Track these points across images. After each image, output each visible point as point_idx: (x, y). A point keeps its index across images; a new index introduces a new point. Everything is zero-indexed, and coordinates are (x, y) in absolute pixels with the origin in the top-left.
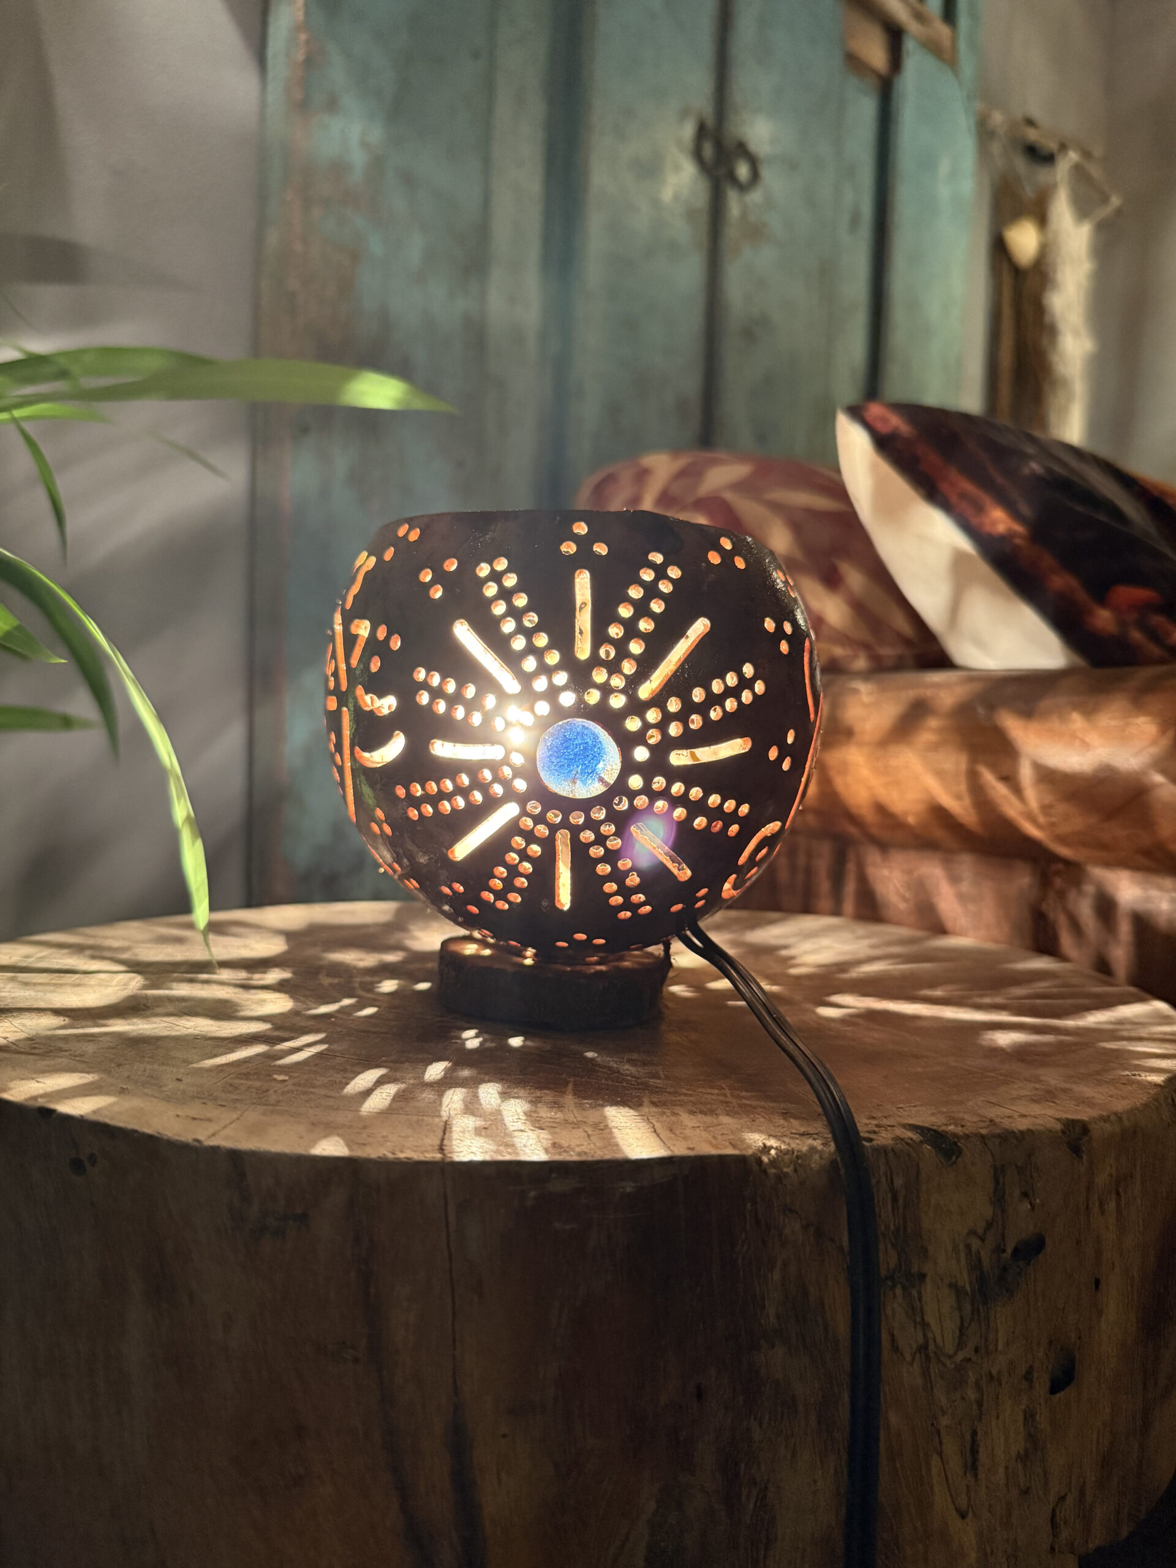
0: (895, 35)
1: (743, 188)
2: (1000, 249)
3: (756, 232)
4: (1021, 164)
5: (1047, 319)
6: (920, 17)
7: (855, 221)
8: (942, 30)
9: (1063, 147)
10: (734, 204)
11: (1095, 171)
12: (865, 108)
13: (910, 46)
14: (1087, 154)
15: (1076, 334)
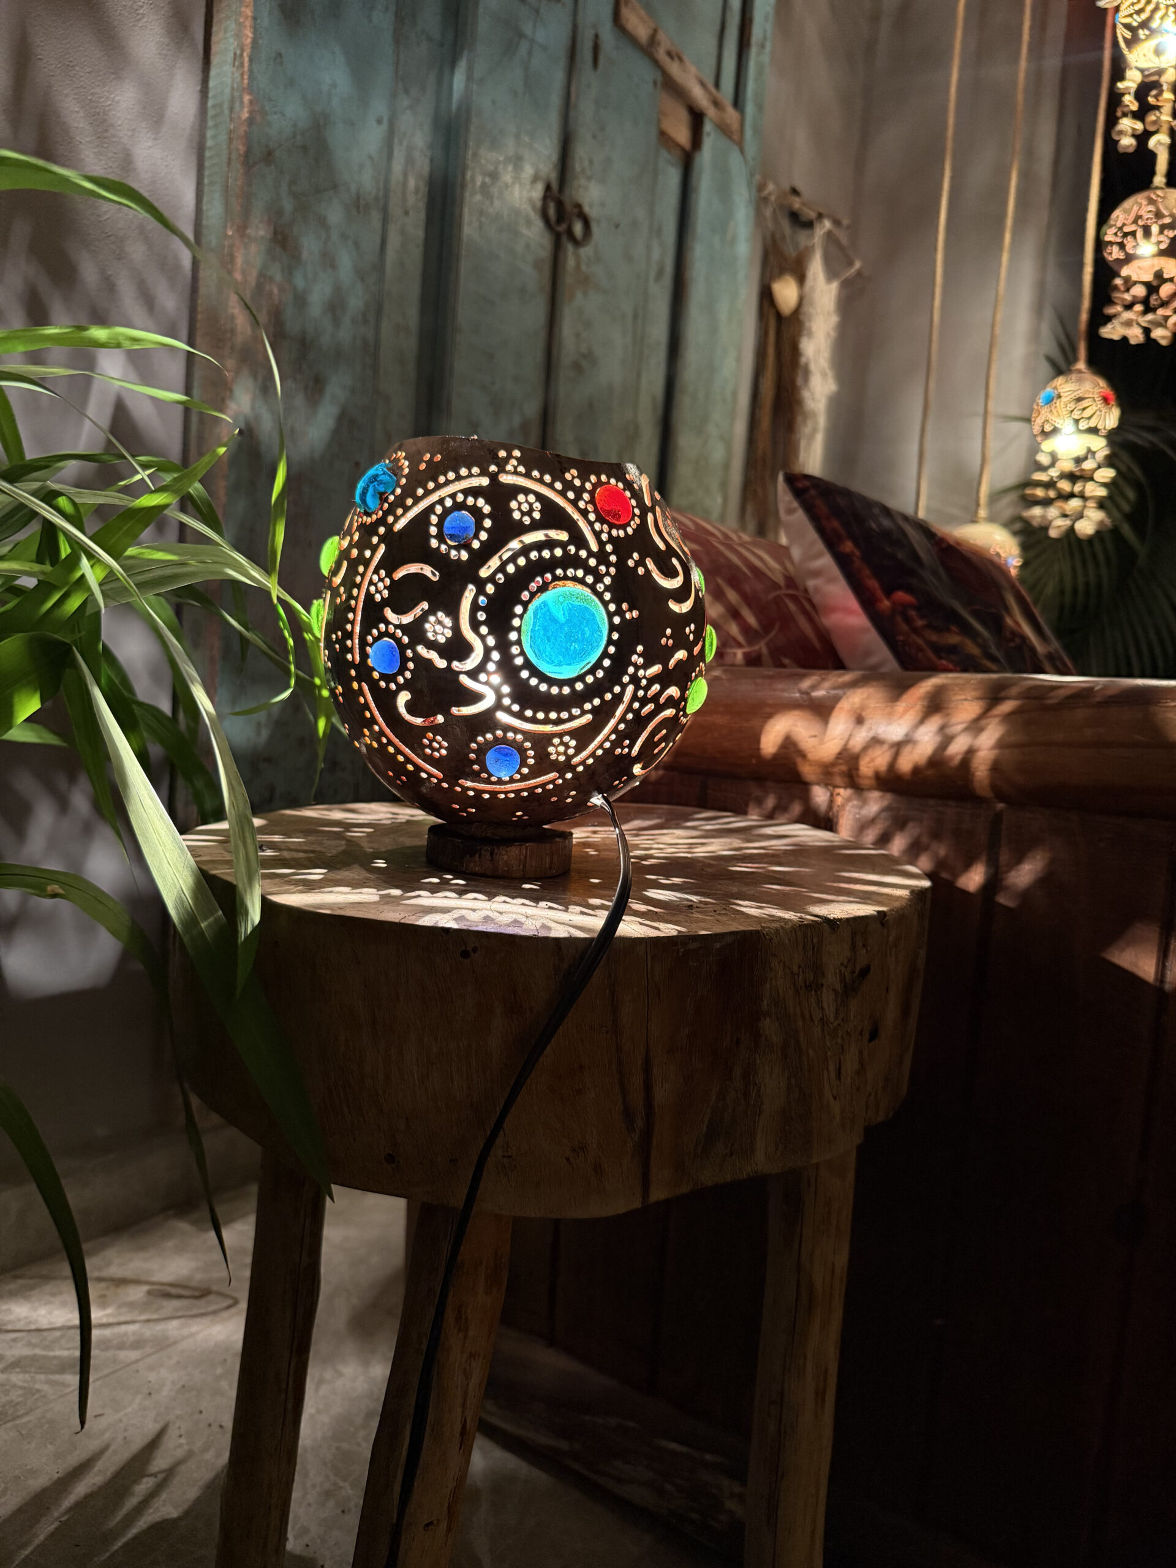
0: (697, 118)
1: (577, 243)
2: (766, 297)
3: (586, 281)
4: (786, 225)
5: (803, 360)
6: (716, 103)
7: (660, 274)
8: (731, 114)
9: (820, 216)
10: (570, 257)
11: (843, 237)
12: (672, 177)
13: (708, 127)
14: (837, 223)
15: (824, 375)
